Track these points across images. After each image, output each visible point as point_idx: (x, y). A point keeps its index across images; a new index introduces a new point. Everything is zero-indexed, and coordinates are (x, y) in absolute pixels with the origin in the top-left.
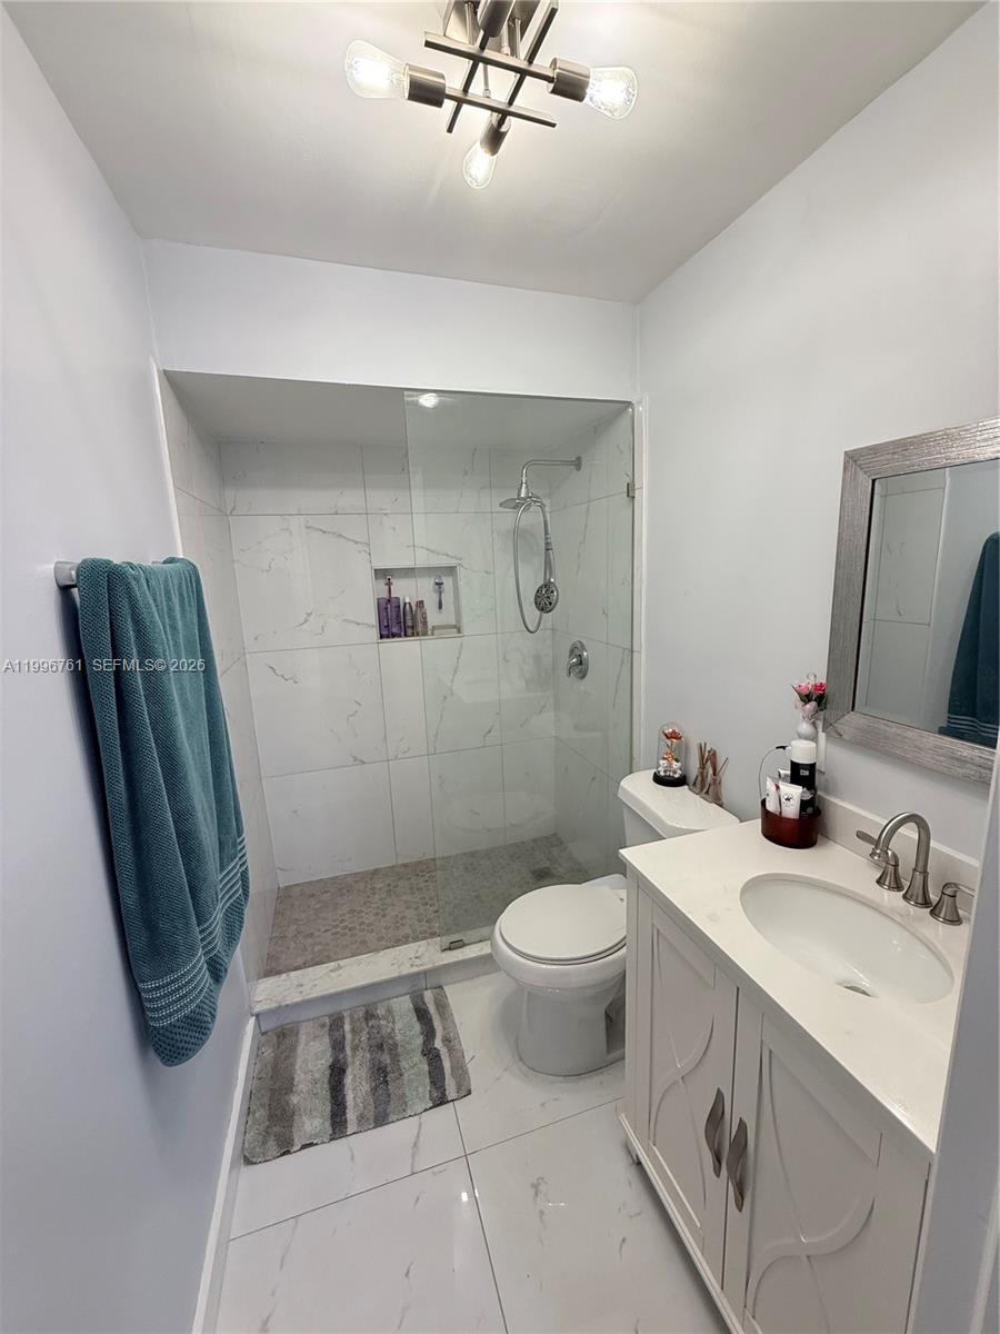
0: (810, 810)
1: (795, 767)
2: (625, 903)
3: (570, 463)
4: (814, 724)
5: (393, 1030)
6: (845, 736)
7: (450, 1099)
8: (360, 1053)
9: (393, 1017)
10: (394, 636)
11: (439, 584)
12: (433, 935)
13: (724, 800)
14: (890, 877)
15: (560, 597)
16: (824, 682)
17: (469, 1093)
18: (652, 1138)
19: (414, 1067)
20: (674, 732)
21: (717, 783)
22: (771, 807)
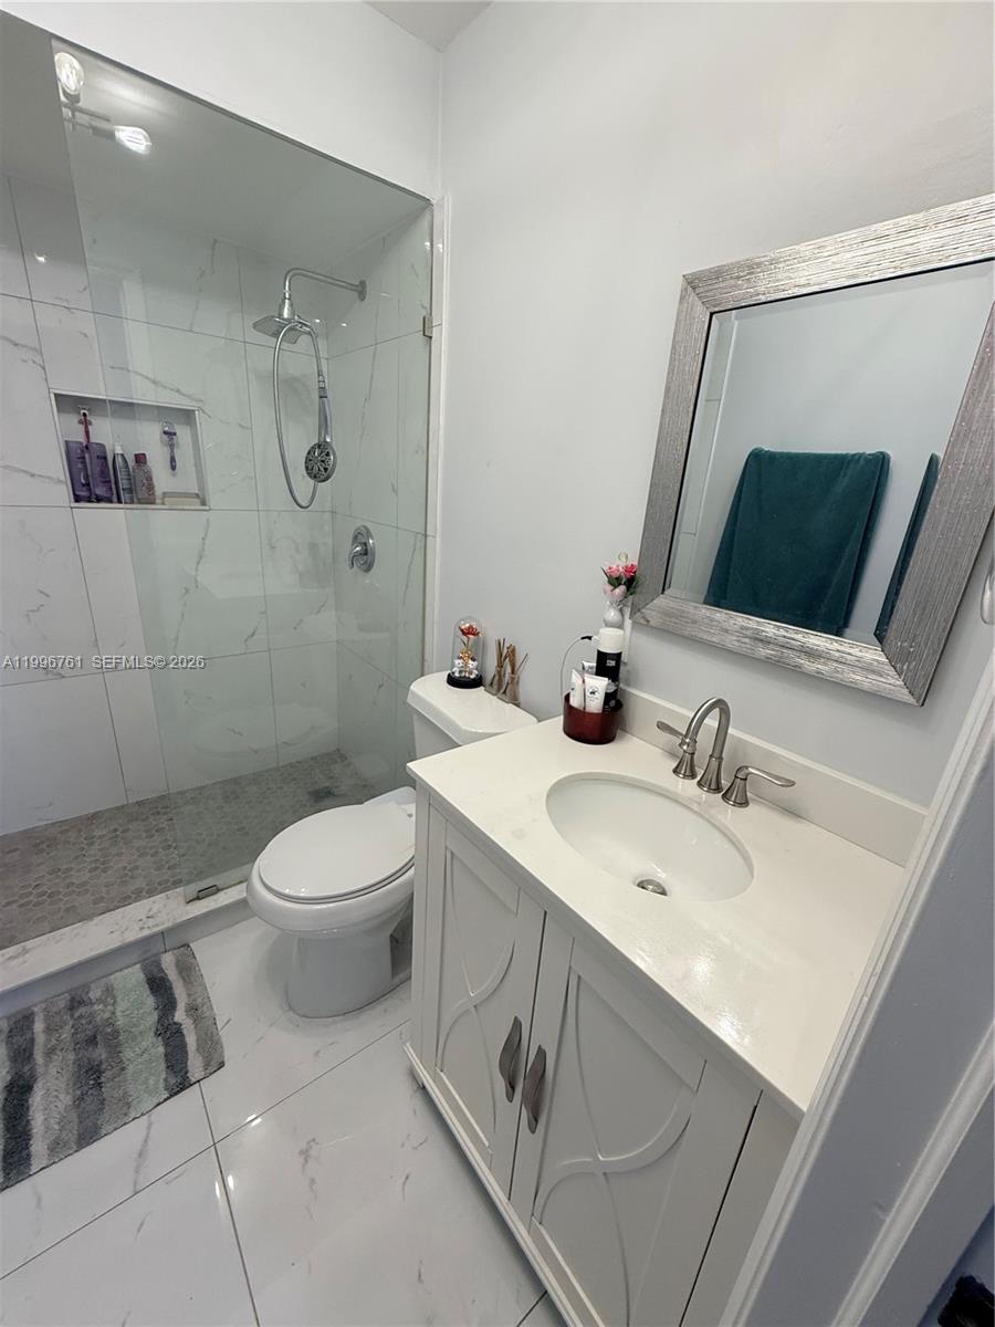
0: (613, 703)
1: (602, 657)
2: (414, 818)
3: (351, 287)
4: (621, 610)
5: (114, 1013)
6: (652, 623)
7: (193, 1080)
8: (57, 1058)
9: (114, 998)
10: (99, 500)
11: (170, 434)
12: (177, 883)
13: (522, 699)
14: (685, 768)
15: (338, 460)
16: (636, 563)
17: (222, 1065)
18: (439, 1064)
19: (144, 1054)
20: (471, 627)
21: (514, 681)
22: (575, 702)
